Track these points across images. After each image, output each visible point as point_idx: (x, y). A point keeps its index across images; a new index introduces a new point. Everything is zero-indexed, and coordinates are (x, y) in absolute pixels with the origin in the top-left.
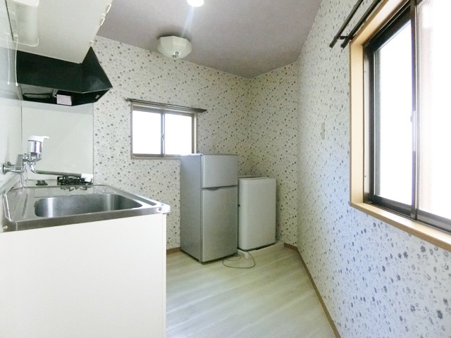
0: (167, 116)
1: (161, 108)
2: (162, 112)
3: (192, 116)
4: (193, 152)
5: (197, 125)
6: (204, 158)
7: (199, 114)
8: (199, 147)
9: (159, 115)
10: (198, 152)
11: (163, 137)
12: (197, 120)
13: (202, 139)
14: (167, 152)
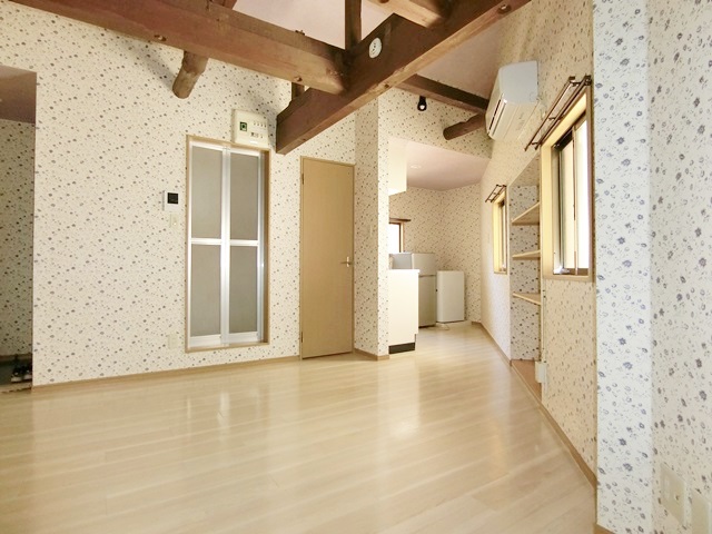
3: (400, 225)
4: (400, 251)
5: (403, 231)
6: (413, 255)
7: (403, 223)
8: (405, 247)
10: (404, 251)
12: (402, 227)
13: (407, 241)
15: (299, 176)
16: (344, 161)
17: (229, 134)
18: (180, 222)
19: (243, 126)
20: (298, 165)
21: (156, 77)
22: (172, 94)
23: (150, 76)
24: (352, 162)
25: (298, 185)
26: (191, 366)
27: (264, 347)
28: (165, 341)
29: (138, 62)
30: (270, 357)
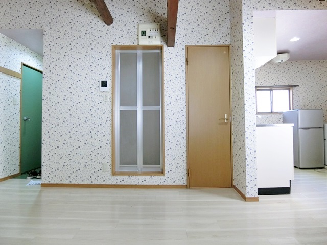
0: (274, 92)
1: (271, 88)
2: (271, 90)
3: (289, 90)
4: (290, 109)
5: (293, 95)
6: (299, 112)
7: (293, 88)
8: (294, 106)
9: (269, 92)
10: (293, 109)
11: (272, 103)
12: (292, 91)
13: (296, 102)
14: (275, 111)
15: (184, 60)
16: (221, 43)
17: (137, 40)
18: (109, 97)
19: (143, 33)
20: (184, 52)
21: (96, 17)
22: (104, 24)
23: (93, 17)
24: (227, 43)
25: (184, 66)
26: (115, 183)
27: (161, 177)
28: (101, 166)
29: (87, 11)
30: (165, 184)
